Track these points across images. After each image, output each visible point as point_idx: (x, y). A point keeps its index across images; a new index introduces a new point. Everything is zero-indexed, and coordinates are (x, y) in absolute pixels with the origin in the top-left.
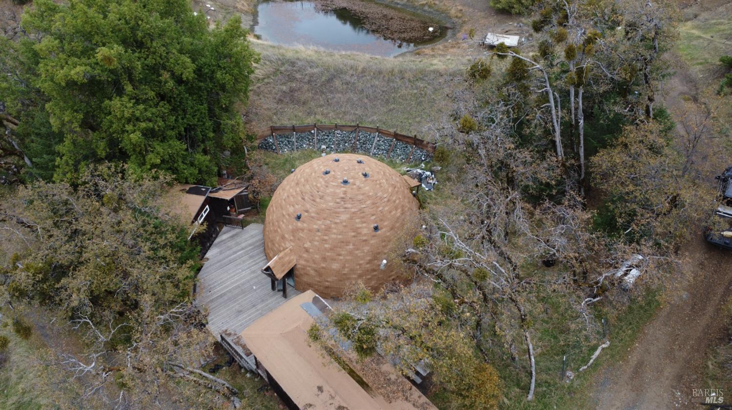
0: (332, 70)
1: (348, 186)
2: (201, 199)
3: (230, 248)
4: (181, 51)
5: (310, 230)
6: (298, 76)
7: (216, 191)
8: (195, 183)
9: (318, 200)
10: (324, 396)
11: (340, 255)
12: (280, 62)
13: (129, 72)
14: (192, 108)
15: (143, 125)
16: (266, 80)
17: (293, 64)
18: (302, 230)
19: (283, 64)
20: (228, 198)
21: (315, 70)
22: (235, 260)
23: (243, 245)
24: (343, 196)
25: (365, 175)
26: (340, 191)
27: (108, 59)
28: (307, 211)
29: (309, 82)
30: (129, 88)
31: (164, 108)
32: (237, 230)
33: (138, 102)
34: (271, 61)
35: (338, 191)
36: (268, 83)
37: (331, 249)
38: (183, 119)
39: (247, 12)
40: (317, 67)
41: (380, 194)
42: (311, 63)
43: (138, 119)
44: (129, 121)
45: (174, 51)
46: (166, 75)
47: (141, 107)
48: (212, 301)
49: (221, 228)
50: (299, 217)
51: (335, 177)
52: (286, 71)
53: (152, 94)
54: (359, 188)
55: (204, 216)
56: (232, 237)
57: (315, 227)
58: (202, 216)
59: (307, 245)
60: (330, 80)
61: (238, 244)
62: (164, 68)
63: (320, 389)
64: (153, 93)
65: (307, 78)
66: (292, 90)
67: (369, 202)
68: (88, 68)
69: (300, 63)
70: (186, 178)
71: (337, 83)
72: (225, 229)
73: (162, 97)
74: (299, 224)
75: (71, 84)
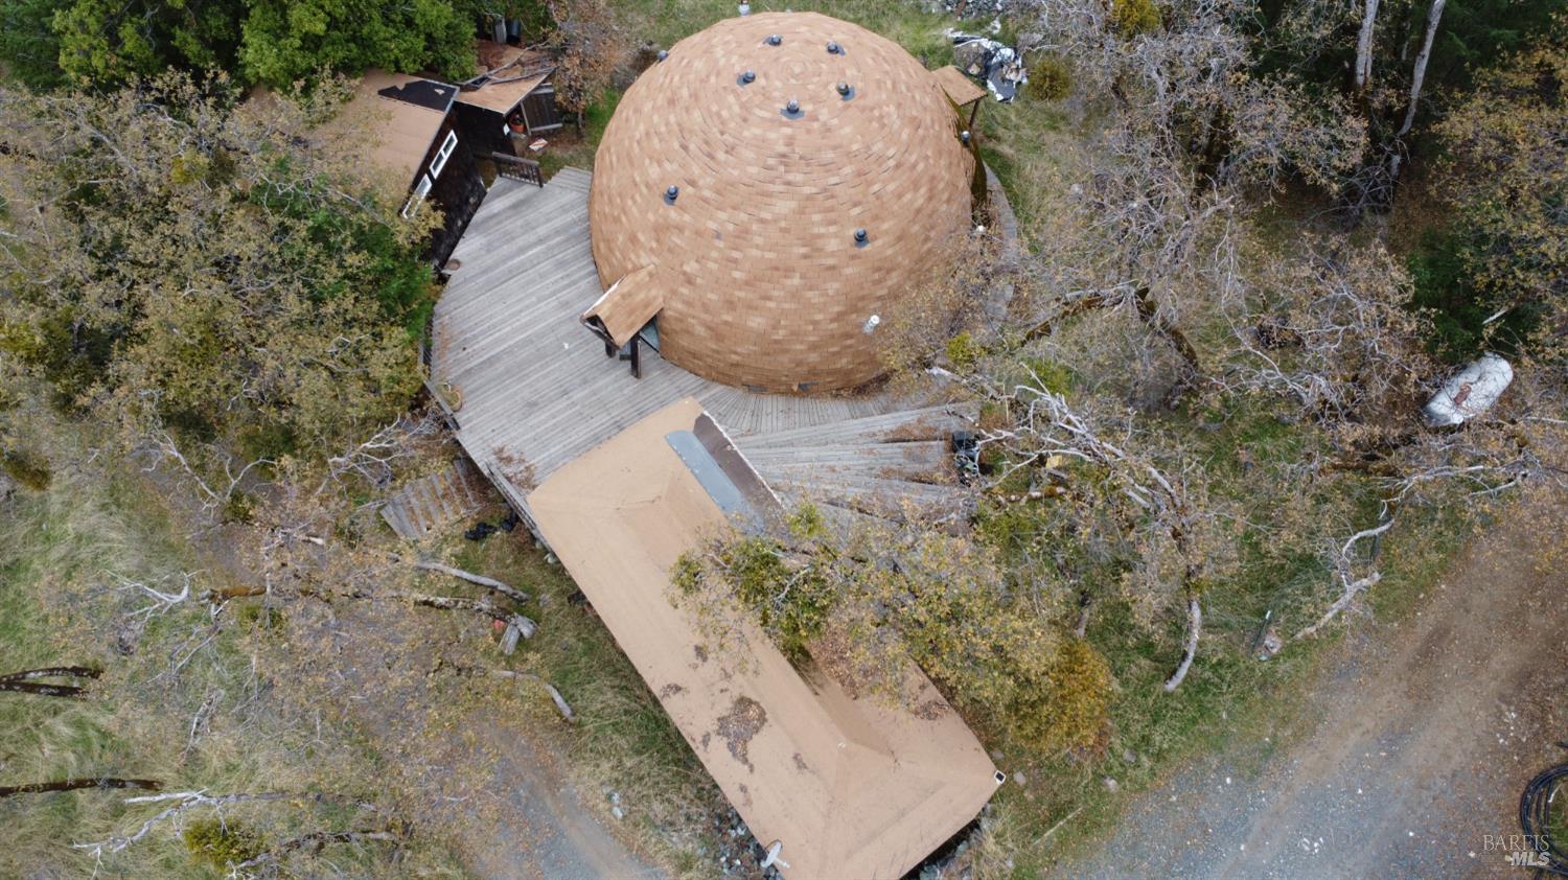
1: (798, 122)
2: (436, 118)
3: (509, 238)
5: (698, 233)
7: (474, 87)
8: (417, 74)
9: (721, 156)
10: (710, 669)
11: (769, 298)
18: (680, 229)
20: (504, 109)
22: (521, 270)
23: (542, 231)
24: (782, 149)
25: (845, 92)
26: (777, 137)
28: (692, 183)
32: (529, 189)
35: (772, 135)
37: (747, 283)
41: (877, 147)
48: (468, 372)
49: (489, 183)
50: (672, 197)
51: (766, 95)
54: (827, 130)
55: (446, 157)
56: (515, 206)
57: (712, 225)
58: (441, 157)
59: (691, 267)
61: (528, 227)
63: (700, 652)
67: (848, 170)
70: (397, 62)
72: (499, 182)
74: (673, 214)
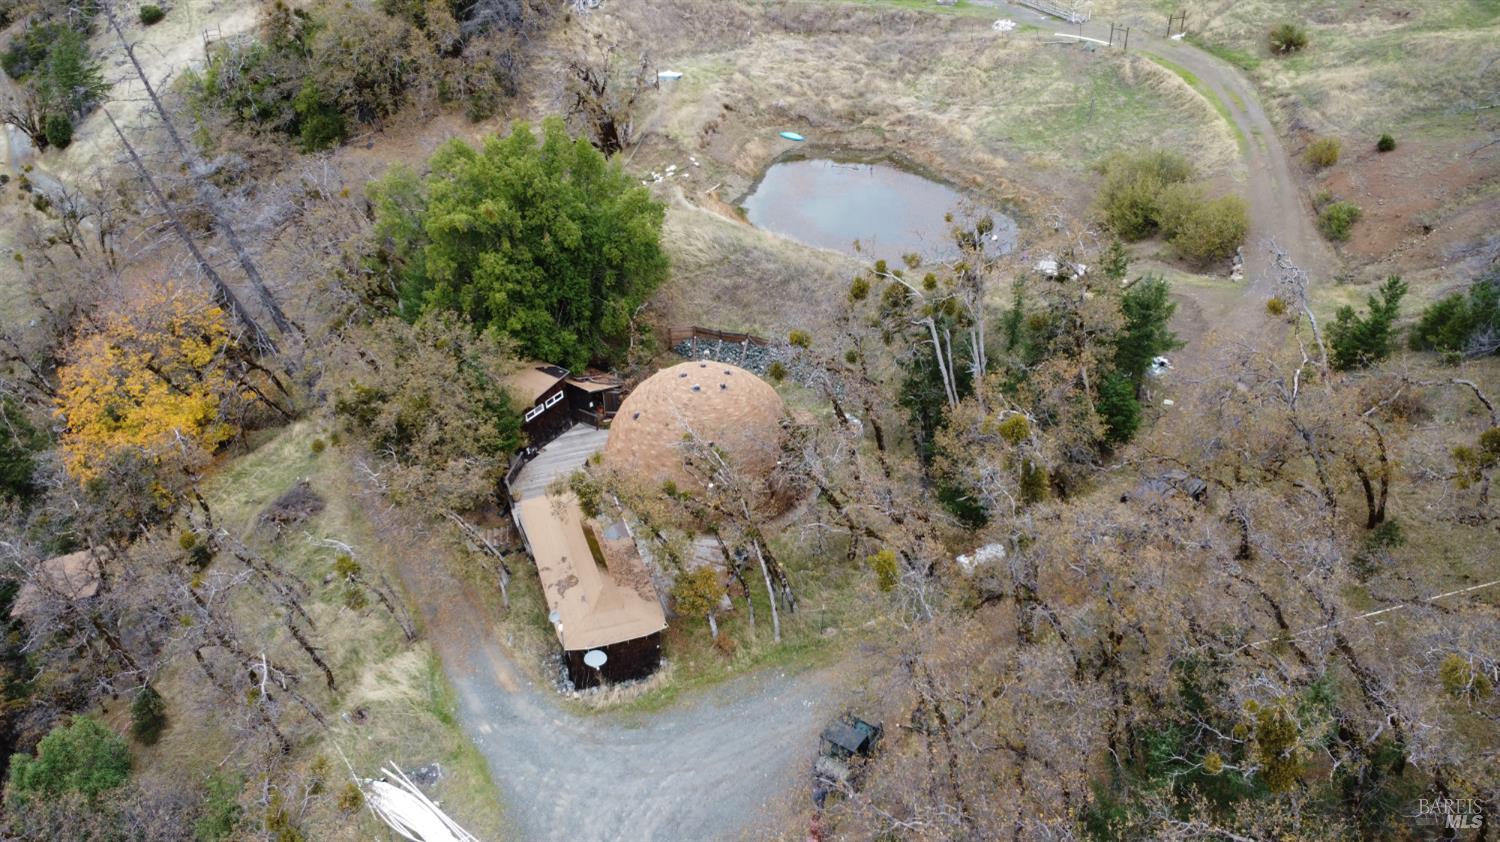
0: (792, 269)
1: (698, 393)
2: (552, 381)
3: (572, 446)
4: (571, 218)
5: (642, 432)
6: (748, 270)
7: (582, 381)
8: (553, 363)
9: (660, 401)
10: (565, 565)
11: (663, 465)
12: (732, 249)
13: (509, 227)
14: (571, 279)
15: (510, 286)
16: (708, 268)
17: (747, 253)
18: (635, 430)
19: (735, 251)
20: (590, 390)
21: (771, 266)
23: (589, 446)
24: (685, 401)
25: (724, 387)
26: (685, 398)
27: (490, 213)
28: (645, 411)
29: (760, 280)
30: (506, 245)
31: (539, 273)
32: (592, 430)
33: (511, 261)
34: (721, 245)
35: (684, 396)
36: (711, 272)
37: (657, 457)
38: (559, 289)
39: (747, 174)
40: (775, 262)
41: (730, 410)
42: (769, 256)
43: (507, 280)
44: (498, 279)
45: (564, 215)
46: (547, 238)
47: (512, 267)
49: (575, 424)
50: (636, 417)
51: (688, 382)
52: (737, 261)
53: (528, 256)
54: (709, 398)
55: (555, 401)
56: (582, 435)
57: (648, 429)
58: (552, 401)
59: (635, 448)
60: (785, 282)
61: (583, 444)
62: (550, 232)
63: (564, 559)
64: (530, 255)
65: (759, 274)
66: (737, 287)
67: (713, 415)
68: (471, 218)
69: (756, 254)
70: (546, 355)
71: (793, 287)
72: (579, 425)
73: (539, 261)
74: (634, 424)
75: (454, 231)
